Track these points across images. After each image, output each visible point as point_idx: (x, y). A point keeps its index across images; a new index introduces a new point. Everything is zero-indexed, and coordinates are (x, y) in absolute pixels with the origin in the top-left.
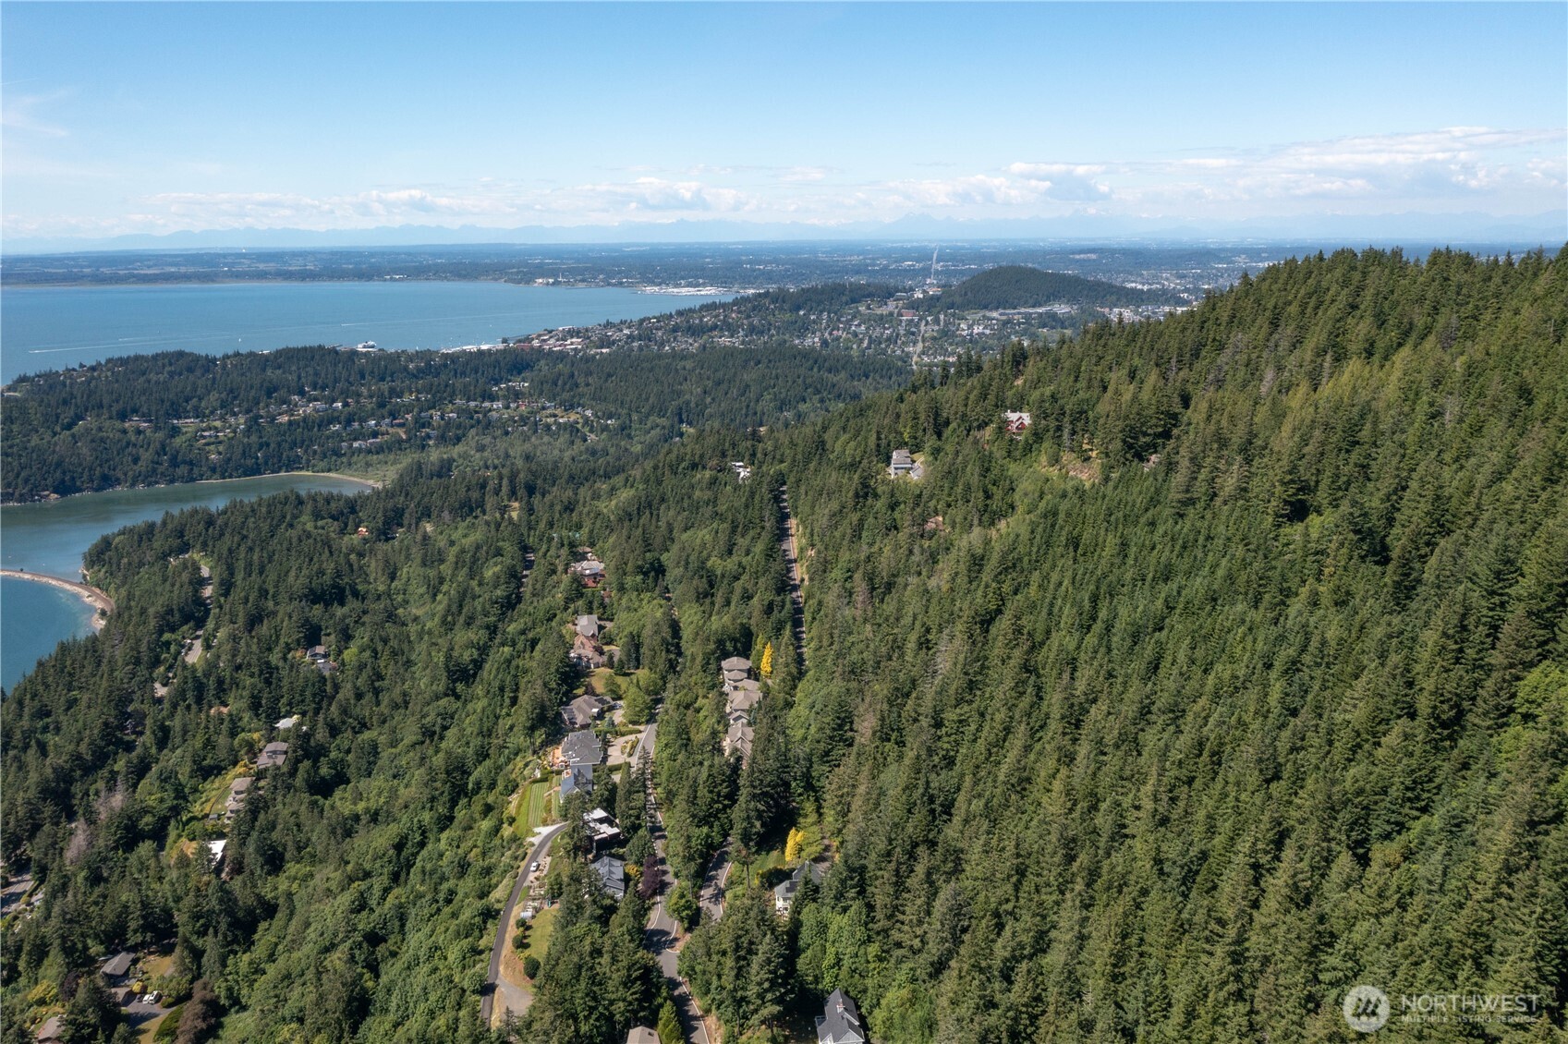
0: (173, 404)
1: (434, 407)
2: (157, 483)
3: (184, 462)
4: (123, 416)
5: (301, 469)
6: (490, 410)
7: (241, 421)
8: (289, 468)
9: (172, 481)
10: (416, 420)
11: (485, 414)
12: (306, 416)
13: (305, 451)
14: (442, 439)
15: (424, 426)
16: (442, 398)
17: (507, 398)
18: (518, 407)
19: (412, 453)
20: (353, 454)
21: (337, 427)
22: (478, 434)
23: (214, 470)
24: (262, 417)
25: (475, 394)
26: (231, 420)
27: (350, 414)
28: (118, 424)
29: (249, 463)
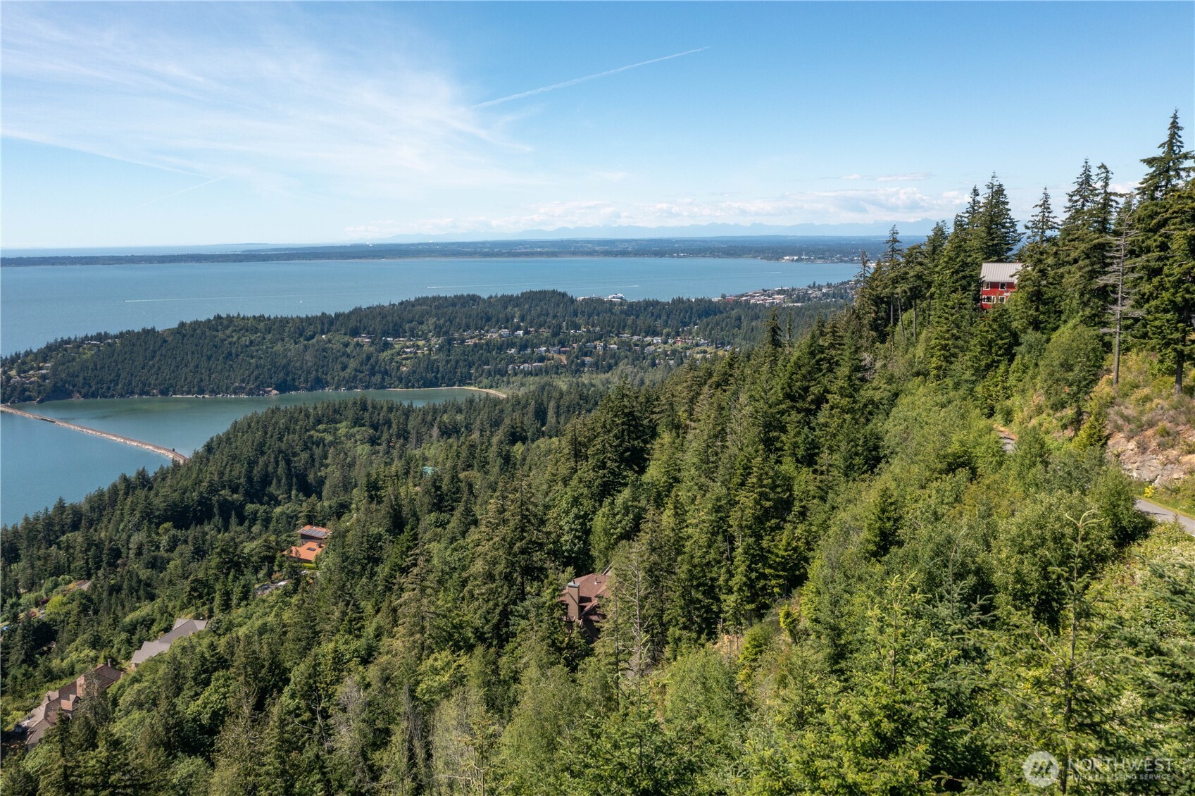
0: (396, 325)
1: (600, 339)
2: (356, 388)
3: (380, 372)
4: (355, 333)
5: (471, 384)
6: (649, 344)
7: (436, 342)
8: (462, 382)
9: (367, 387)
10: (580, 349)
11: (643, 348)
12: (490, 340)
13: (477, 370)
14: (597, 367)
15: (586, 355)
16: (610, 332)
17: (668, 335)
18: (674, 343)
19: (565, 377)
20: (516, 374)
21: (513, 350)
22: (627, 364)
23: (400, 380)
24: (455, 339)
25: (641, 330)
26: (434, 340)
27: (527, 341)
28: (347, 339)
29: (430, 377)
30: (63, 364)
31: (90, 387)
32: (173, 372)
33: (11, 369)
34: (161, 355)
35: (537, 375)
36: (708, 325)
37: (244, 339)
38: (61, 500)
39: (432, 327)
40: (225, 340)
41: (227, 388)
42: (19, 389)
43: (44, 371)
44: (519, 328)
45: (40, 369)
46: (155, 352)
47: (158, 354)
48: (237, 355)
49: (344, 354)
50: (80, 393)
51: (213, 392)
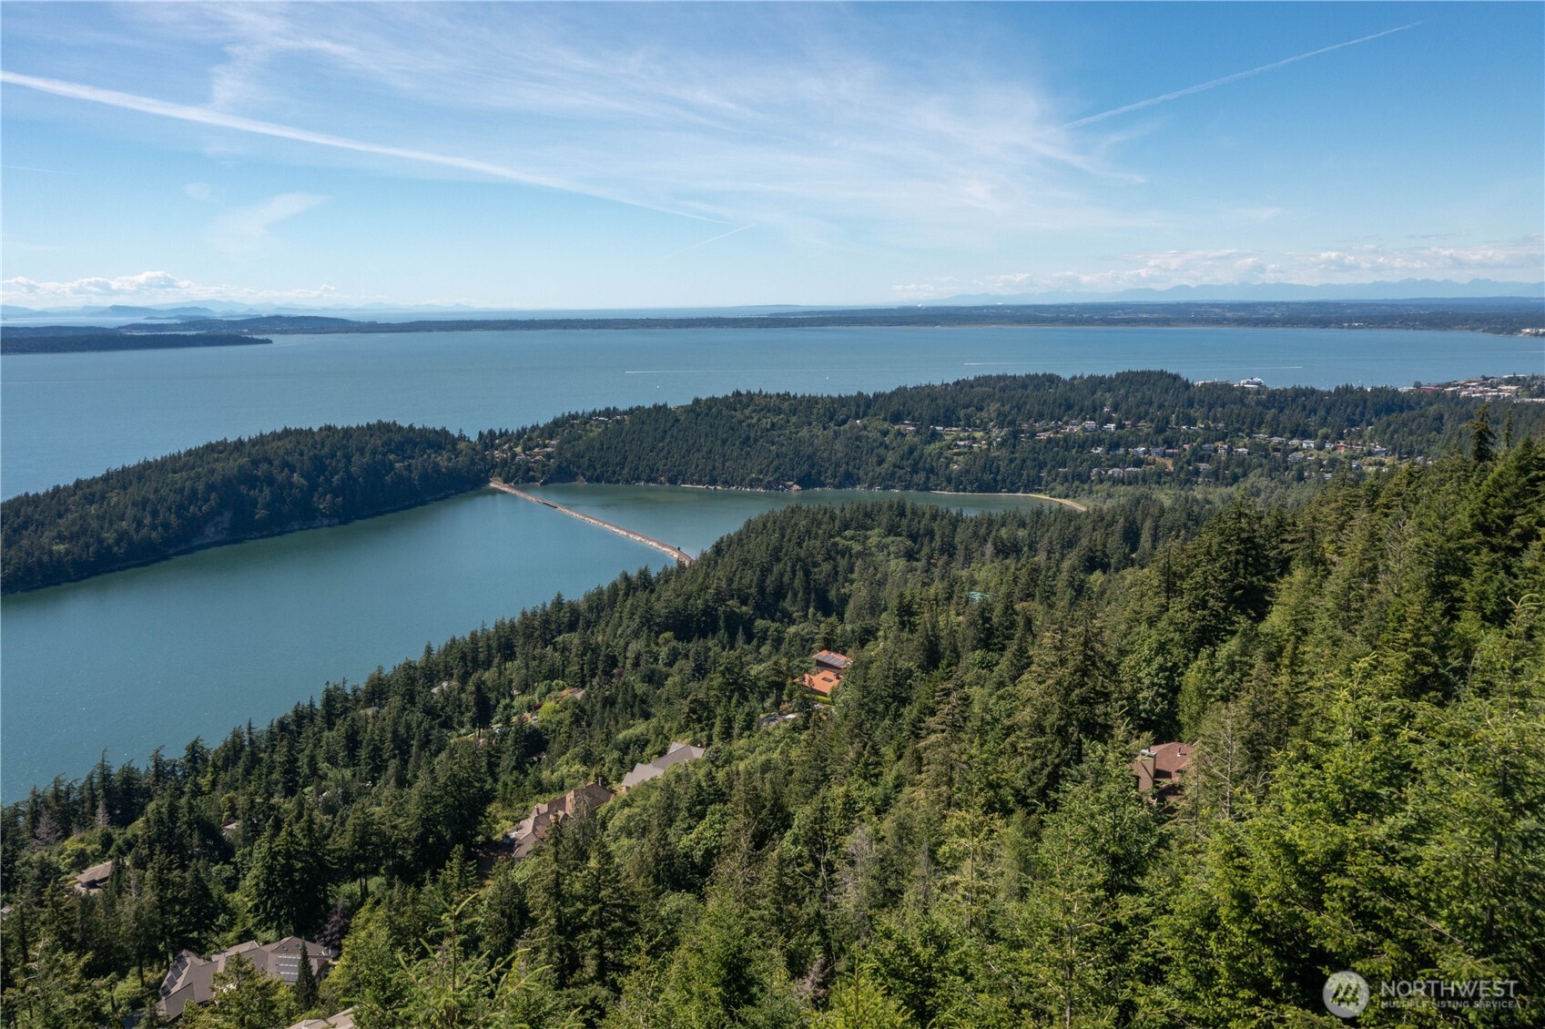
0: (948, 410)
1: (1223, 439)
2: (894, 487)
3: (925, 469)
4: (897, 418)
5: (1040, 491)
6: (1296, 450)
7: (998, 434)
8: (1029, 488)
9: (907, 488)
10: (1194, 452)
11: (1286, 454)
12: (1069, 435)
13: (1049, 472)
14: (1216, 477)
15: (1201, 460)
16: (1239, 430)
17: (1326, 437)
18: (1335, 449)
19: (1170, 488)
20: (1101, 481)
21: (1099, 450)
22: (1262, 475)
23: (949, 481)
24: (1023, 432)
25: (1284, 428)
26: (995, 431)
27: (1120, 437)
28: (886, 425)
29: (986, 478)
30: (569, 442)
31: (595, 470)
32: (684, 457)
33: (516, 445)
34: (672, 436)
35: (1130, 484)
36: (1389, 425)
37: (764, 420)
38: (559, 596)
39: (993, 415)
40: (744, 421)
41: (742, 480)
42: (523, 468)
43: (549, 450)
44: (1109, 420)
45: (546, 446)
46: (665, 432)
47: (668, 435)
48: (756, 441)
49: (881, 444)
50: (584, 476)
51: (726, 483)
